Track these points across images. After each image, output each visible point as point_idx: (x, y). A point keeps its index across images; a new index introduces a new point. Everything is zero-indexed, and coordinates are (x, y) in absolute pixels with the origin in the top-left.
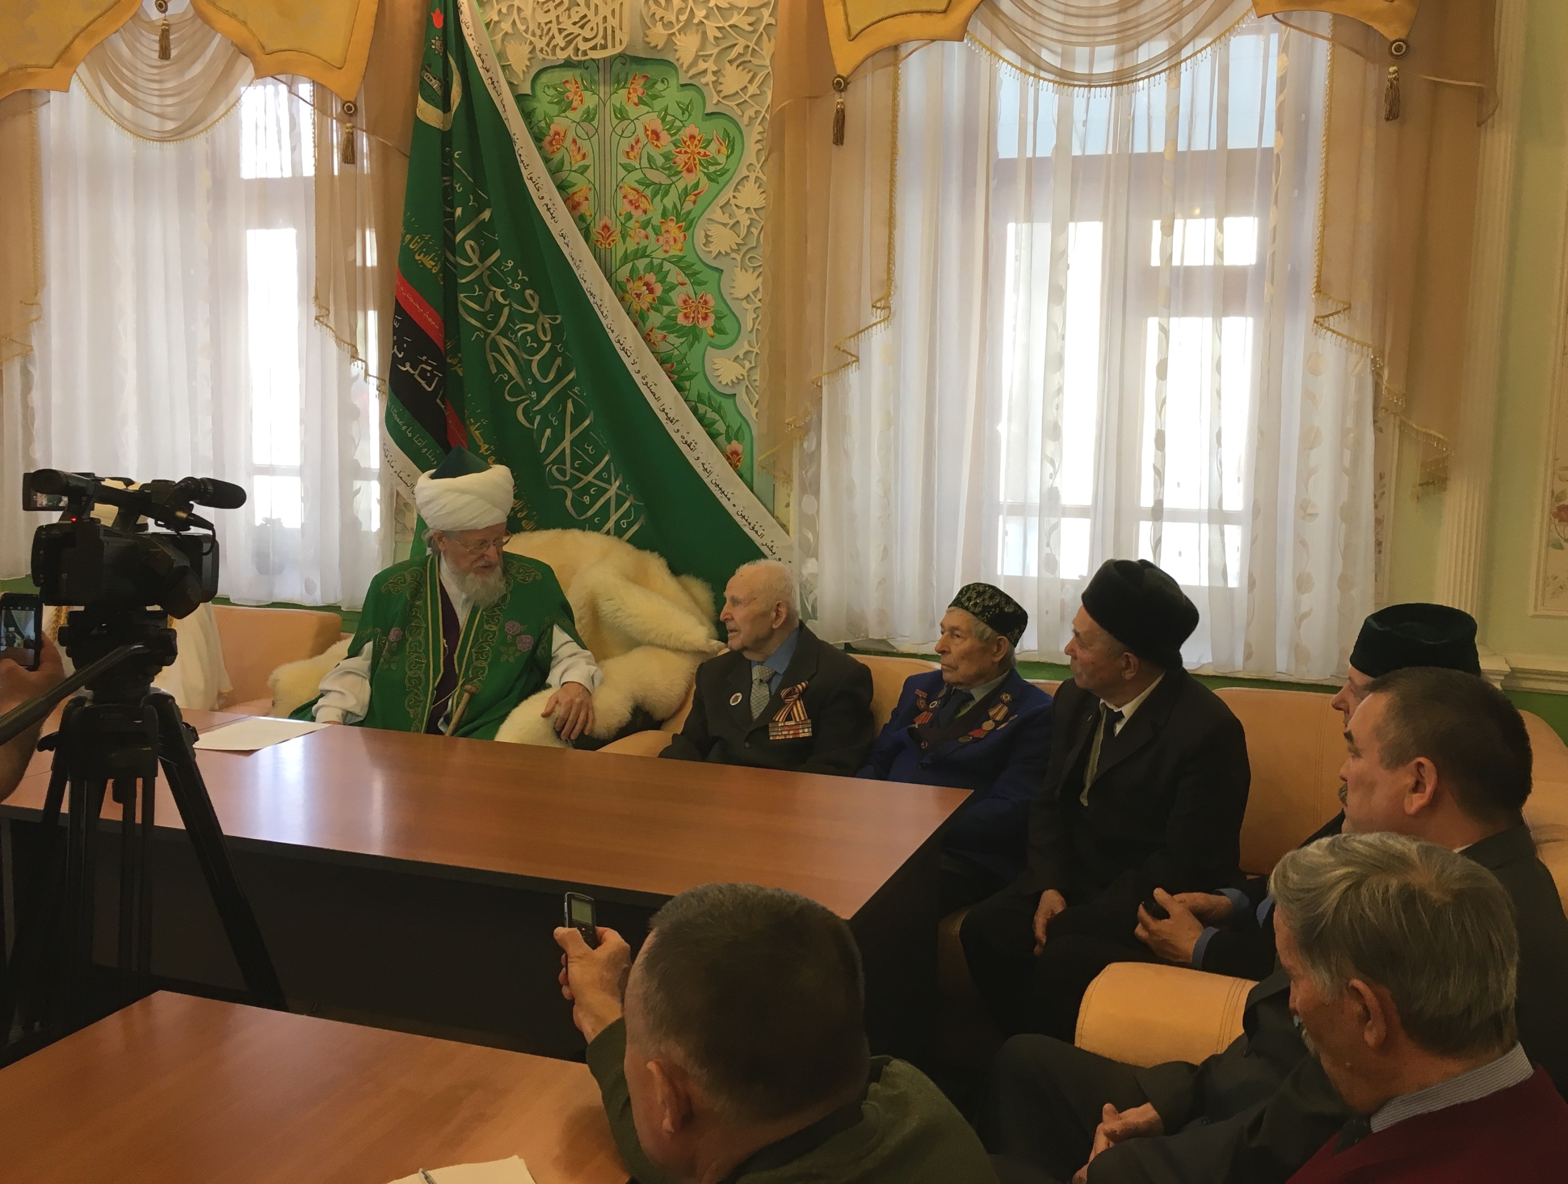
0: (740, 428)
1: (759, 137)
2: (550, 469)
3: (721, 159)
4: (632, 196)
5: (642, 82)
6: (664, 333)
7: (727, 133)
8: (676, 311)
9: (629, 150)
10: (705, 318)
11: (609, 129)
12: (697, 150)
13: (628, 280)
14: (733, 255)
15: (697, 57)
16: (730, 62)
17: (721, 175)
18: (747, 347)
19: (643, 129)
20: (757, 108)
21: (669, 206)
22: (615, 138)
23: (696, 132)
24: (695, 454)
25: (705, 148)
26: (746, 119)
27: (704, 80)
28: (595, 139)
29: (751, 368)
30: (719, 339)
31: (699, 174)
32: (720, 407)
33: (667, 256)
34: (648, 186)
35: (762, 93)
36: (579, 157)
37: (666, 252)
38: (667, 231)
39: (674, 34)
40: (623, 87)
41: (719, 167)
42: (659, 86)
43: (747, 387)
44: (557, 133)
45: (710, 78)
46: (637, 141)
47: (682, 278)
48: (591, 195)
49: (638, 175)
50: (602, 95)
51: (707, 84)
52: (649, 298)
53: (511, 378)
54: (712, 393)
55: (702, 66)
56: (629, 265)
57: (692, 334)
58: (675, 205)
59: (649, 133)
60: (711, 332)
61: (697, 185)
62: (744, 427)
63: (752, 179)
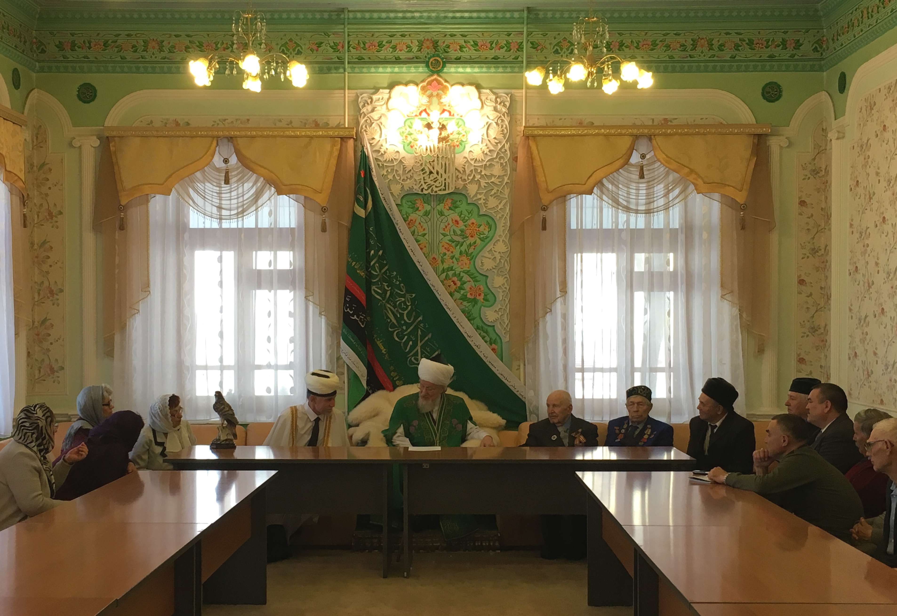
0: (496, 339)
1: (503, 225)
2: (411, 359)
3: (486, 232)
4: (446, 246)
5: (450, 201)
6: (461, 301)
7: (488, 223)
8: (467, 292)
9: (444, 227)
10: (480, 295)
11: (436, 219)
12: (475, 228)
13: (445, 280)
14: (494, 270)
15: (477, 193)
16: (491, 195)
17: (486, 239)
18: (500, 307)
19: (451, 220)
20: (502, 214)
21: (463, 250)
22: (439, 223)
23: (475, 222)
24: (480, 350)
25: (479, 228)
26: (498, 217)
27: (479, 202)
28: (429, 223)
29: (502, 315)
30: (486, 303)
31: (476, 238)
32: (487, 330)
33: (462, 270)
34: (453, 242)
35: (505, 208)
36: (422, 230)
37: (462, 268)
38: (462, 260)
39: (467, 184)
40: (442, 203)
41: (484, 236)
42: (458, 203)
43: (500, 323)
44: (411, 220)
45: (482, 201)
46: (449, 224)
47: (469, 279)
48: (427, 245)
49: (449, 238)
50: (432, 206)
51: (481, 204)
52: (454, 287)
53: (391, 320)
54: (483, 325)
55: (479, 196)
56: (445, 274)
57: (474, 302)
58: (465, 250)
59: (454, 221)
60: (482, 301)
61: (475, 243)
62: (498, 338)
63: (501, 241)
